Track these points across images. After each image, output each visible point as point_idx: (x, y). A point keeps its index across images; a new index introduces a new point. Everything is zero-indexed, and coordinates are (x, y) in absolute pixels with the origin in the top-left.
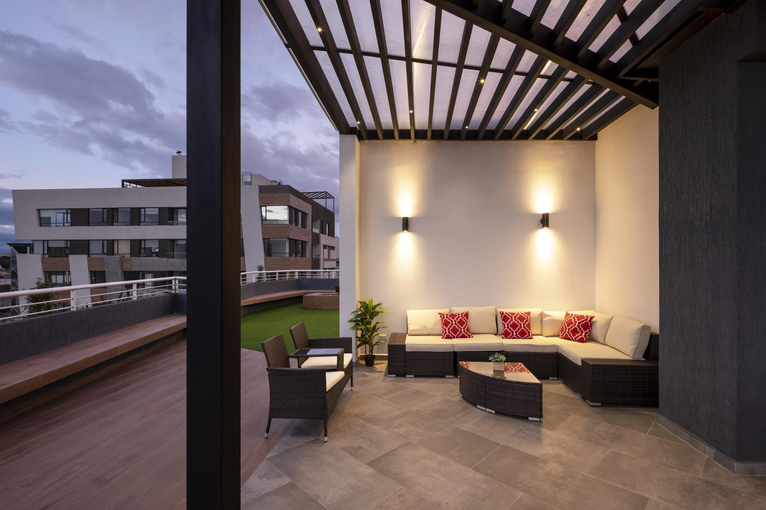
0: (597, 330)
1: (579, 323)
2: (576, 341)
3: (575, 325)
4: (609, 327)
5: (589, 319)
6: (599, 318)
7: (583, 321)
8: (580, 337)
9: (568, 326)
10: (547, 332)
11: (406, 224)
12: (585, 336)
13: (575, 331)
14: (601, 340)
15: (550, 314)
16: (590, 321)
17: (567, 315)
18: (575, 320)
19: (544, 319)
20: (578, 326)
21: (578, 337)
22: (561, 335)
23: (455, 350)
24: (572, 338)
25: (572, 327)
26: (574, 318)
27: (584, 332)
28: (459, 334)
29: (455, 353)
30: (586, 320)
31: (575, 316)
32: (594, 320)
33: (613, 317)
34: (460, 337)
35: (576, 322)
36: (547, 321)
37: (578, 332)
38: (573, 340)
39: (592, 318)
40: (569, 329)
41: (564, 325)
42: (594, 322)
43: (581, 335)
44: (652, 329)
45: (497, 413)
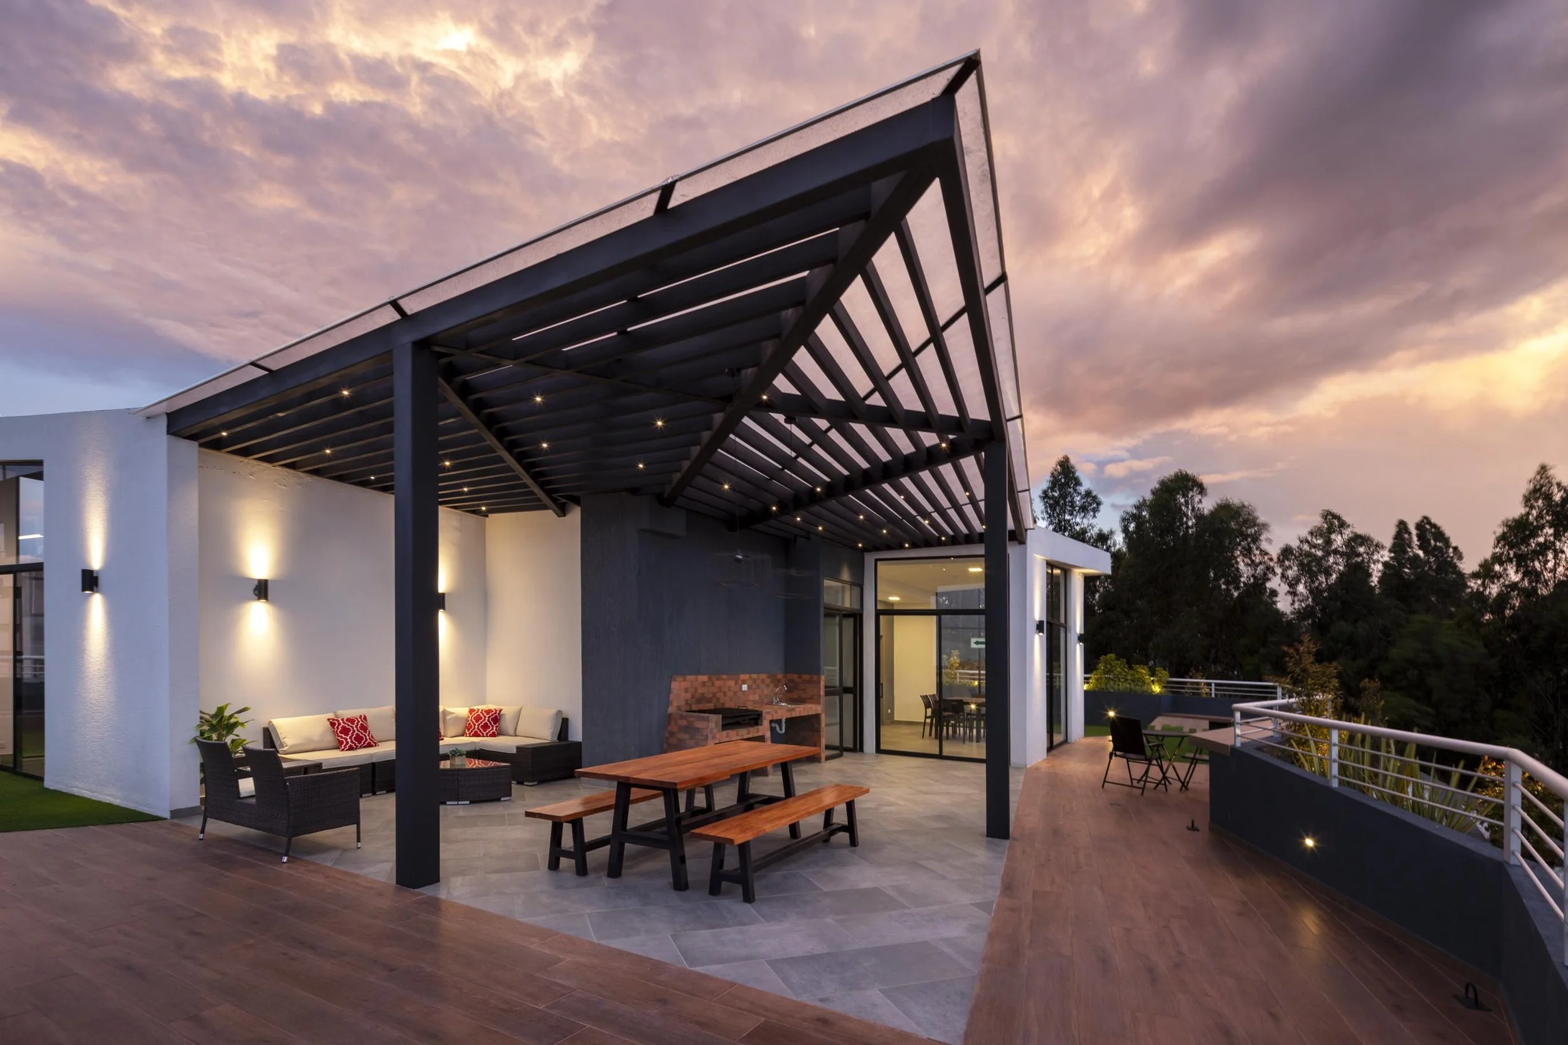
0: (507, 723)
1: (489, 717)
2: (487, 736)
3: (485, 720)
4: (519, 717)
5: (498, 712)
6: (508, 711)
7: (492, 715)
8: (491, 732)
9: (477, 722)
10: (452, 732)
11: (262, 590)
12: (496, 730)
13: (485, 727)
14: (511, 731)
15: (453, 712)
16: (499, 714)
17: (471, 711)
18: (483, 714)
19: (448, 717)
20: (488, 721)
21: (489, 732)
22: (468, 733)
23: (374, 760)
24: (482, 733)
25: (481, 722)
26: (481, 712)
27: (495, 726)
28: (364, 743)
29: (373, 764)
30: (495, 713)
31: (482, 710)
32: (502, 713)
33: (521, 708)
34: (365, 747)
35: (485, 717)
36: (450, 719)
37: (489, 727)
38: (483, 736)
39: (500, 711)
40: (479, 725)
41: (471, 721)
42: (502, 714)
43: (492, 729)
44: (564, 713)
45: (472, 802)
